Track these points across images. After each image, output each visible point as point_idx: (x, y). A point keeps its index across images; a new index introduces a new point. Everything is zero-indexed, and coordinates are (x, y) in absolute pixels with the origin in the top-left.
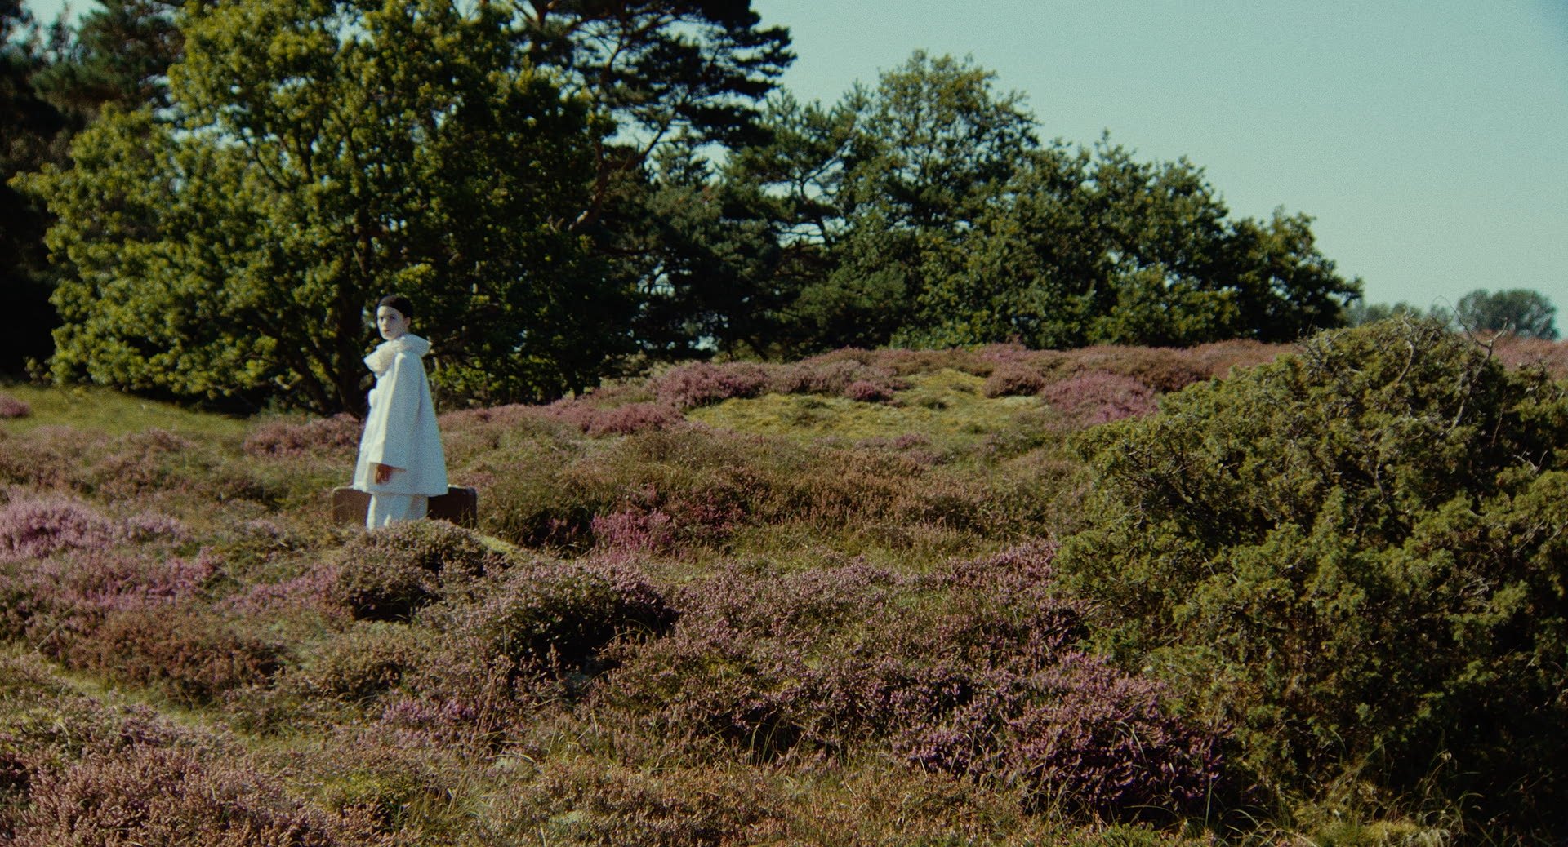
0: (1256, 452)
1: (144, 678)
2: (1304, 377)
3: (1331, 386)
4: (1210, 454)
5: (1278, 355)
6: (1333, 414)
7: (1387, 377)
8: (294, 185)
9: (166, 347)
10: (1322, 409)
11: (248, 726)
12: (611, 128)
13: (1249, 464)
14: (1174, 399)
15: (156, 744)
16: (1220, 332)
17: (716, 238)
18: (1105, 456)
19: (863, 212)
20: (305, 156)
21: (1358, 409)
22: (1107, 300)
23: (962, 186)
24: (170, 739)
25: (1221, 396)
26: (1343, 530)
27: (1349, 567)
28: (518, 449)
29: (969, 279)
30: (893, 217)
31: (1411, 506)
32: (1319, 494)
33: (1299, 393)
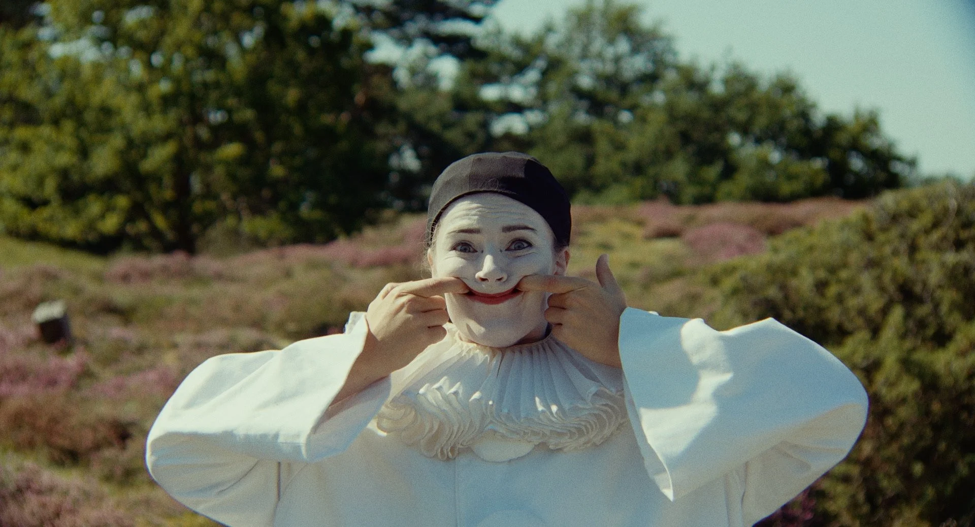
0: (839, 281)
1: (30, 445)
2: (874, 226)
3: (894, 232)
4: (804, 282)
5: (855, 211)
6: (895, 253)
7: (936, 225)
8: (141, 88)
9: (45, 203)
10: (887, 250)
11: (108, 478)
12: (370, 47)
13: (833, 290)
14: (779, 242)
15: (39, 492)
16: (814, 192)
17: (447, 126)
18: (728, 283)
19: (554, 108)
20: (149, 65)
21: (913, 249)
22: (730, 171)
23: (624, 88)
24: (51, 489)
25: (814, 240)
26: (903, 336)
27: (907, 364)
28: (306, 279)
29: (631, 155)
30: (575, 110)
31: (954, 320)
32: (885, 311)
33: (869, 237)
